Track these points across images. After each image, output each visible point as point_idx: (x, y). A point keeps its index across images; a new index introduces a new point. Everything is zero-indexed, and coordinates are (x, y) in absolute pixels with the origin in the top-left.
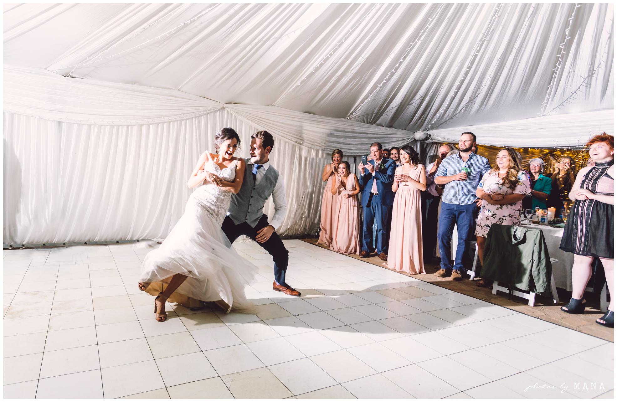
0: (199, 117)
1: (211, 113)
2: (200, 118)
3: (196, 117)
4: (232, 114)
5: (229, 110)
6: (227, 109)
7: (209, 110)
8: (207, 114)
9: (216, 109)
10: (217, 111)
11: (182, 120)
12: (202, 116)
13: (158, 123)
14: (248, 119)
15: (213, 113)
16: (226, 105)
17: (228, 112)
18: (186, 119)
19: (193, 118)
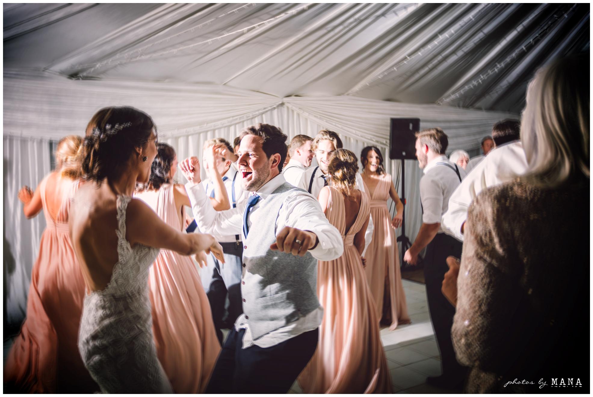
0: (252, 118)
1: (267, 111)
2: (253, 120)
3: (248, 120)
4: (293, 111)
5: (290, 106)
6: (286, 104)
7: (265, 109)
8: (262, 114)
9: (273, 106)
10: (274, 108)
11: (230, 126)
12: (255, 117)
13: (199, 133)
14: (315, 116)
15: (269, 113)
16: (286, 100)
17: (288, 108)
18: (236, 124)
19: (243, 122)
